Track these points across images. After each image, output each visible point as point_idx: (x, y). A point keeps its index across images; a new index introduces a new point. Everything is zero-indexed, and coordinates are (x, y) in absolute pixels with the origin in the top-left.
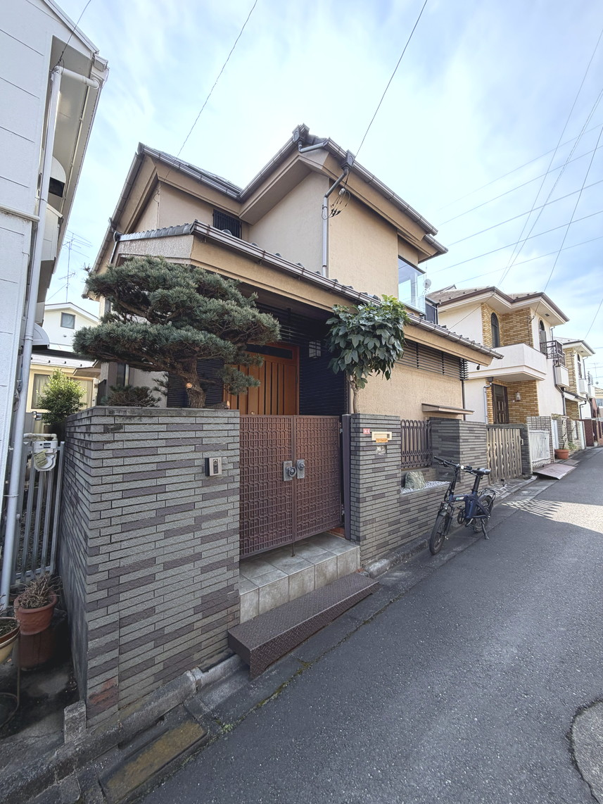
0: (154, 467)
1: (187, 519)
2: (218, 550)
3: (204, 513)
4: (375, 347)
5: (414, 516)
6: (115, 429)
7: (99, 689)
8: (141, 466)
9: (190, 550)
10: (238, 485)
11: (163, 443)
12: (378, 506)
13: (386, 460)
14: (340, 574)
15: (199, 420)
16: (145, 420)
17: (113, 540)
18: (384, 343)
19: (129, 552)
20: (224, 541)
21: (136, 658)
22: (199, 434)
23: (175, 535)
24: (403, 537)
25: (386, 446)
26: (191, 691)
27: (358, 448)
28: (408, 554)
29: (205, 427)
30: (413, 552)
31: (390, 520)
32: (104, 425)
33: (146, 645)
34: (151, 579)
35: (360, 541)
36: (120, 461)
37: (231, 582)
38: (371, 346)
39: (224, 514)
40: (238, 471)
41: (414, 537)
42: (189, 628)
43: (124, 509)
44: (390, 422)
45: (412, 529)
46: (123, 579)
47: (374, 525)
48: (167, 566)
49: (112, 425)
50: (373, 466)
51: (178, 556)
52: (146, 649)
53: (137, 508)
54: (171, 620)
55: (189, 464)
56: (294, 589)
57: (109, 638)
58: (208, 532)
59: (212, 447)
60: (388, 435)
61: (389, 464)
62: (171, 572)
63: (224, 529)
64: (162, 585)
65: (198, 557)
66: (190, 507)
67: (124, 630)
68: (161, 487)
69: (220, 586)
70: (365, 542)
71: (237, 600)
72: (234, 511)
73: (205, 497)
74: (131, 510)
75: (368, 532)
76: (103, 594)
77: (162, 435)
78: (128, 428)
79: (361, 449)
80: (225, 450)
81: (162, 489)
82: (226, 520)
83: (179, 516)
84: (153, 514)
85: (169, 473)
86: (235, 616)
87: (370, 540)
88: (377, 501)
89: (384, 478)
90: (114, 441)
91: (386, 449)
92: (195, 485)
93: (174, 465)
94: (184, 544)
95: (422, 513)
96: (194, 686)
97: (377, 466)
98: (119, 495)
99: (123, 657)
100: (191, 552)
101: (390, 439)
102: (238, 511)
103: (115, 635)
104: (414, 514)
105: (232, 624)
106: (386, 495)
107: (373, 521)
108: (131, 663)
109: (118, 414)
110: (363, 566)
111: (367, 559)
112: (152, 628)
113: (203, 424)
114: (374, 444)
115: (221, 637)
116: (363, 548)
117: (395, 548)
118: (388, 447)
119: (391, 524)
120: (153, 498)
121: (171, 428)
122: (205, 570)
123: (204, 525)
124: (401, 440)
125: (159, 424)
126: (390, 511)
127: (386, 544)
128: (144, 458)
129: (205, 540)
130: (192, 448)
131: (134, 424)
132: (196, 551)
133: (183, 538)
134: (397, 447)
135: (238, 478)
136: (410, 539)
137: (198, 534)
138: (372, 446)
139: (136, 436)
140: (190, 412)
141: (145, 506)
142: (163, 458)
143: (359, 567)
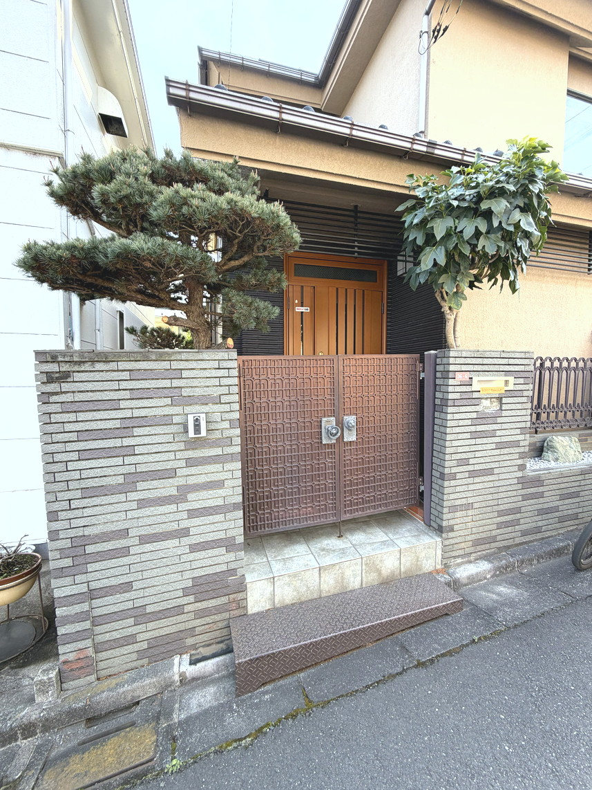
0: (117, 424)
1: (168, 488)
2: (213, 528)
3: (190, 482)
4: (478, 234)
5: (551, 505)
6: (62, 378)
7: (71, 657)
8: (99, 422)
9: (173, 524)
10: (238, 449)
11: (127, 394)
12: (478, 486)
13: (499, 420)
14: (405, 573)
15: (175, 365)
16: (99, 366)
17: (73, 506)
18: (496, 224)
19: (94, 520)
20: (220, 517)
21: (114, 633)
22: (176, 383)
23: (151, 506)
24: (525, 533)
25: (500, 399)
26: (173, 682)
27: (445, 402)
28: (531, 560)
29: (185, 374)
30: (539, 557)
31: (502, 507)
32: (47, 373)
33: (124, 621)
34: (125, 551)
35: (442, 532)
36: (72, 417)
37: (232, 566)
38: (469, 232)
39: (219, 484)
40: (238, 431)
41: (549, 534)
42: (179, 611)
43: (82, 472)
44: (511, 361)
45: (544, 523)
46: (89, 549)
47: (470, 512)
48: (144, 540)
49: (57, 372)
50: (473, 429)
51: (158, 529)
52: (124, 625)
53: (99, 472)
54: (155, 599)
55: (166, 421)
56: (329, 584)
57: (77, 608)
58: (196, 505)
59: (196, 400)
60: (507, 382)
61: (504, 426)
62: (148, 547)
63: (220, 502)
64: (138, 560)
65: (185, 532)
66: (171, 473)
67: (96, 603)
68: (128, 449)
69: (218, 569)
70: (451, 535)
71: (241, 587)
72: (233, 481)
73: (190, 463)
74: (92, 473)
75: (458, 521)
76: (68, 562)
77: (124, 385)
78: (77, 377)
79: (450, 403)
80: (217, 404)
81: (130, 451)
82: (221, 492)
83: (155, 483)
84: (120, 480)
85: (137, 431)
86: (241, 605)
87: (461, 533)
88: (477, 480)
89: (494, 446)
90: (62, 393)
91: (501, 404)
92: (174, 447)
93: (144, 422)
94: (165, 517)
95: (567, 501)
96: (177, 678)
97: (479, 428)
98: (75, 456)
99: (98, 629)
100: (175, 526)
101: (511, 387)
102: (240, 482)
103: (85, 606)
104: (550, 500)
105: (237, 613)
106: (496, 471)
107: (469, 506)
108: (107, 637)
109: (62, 359)
110: (446, 566)
111: (455, 557)
112: (130, 605)
113: (181, 369)
114: (475, 395)
115: (221, 625)
116: (447, 543)
117: (508, 547)
118: (504, 400)
119: (501, 513)
120: (119, 461)
121: (134, 375)
122: (194, 548)
123: (191, 496)
124: (533, 390)
125: (118, 371)
126: (502, 495)
127: (493, 539)
128: (102, 412)
129: (192, 514)
130: (169, 401)
131: (87, 371)
132: (182, 526)
133: (161, 509)
134: (524, 400)
135: (238, 441)
136: (539, 536)
137: (183, 506)
138: (471, 399)
139: (89, 386)
140: (161, 355)
141: (111, 470)
142: (128, 414)
143: (439, 567)
